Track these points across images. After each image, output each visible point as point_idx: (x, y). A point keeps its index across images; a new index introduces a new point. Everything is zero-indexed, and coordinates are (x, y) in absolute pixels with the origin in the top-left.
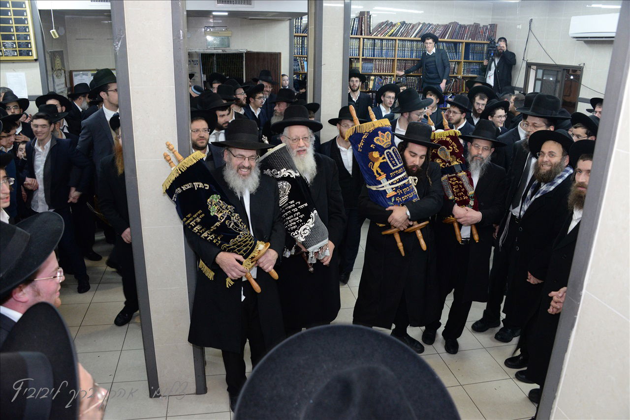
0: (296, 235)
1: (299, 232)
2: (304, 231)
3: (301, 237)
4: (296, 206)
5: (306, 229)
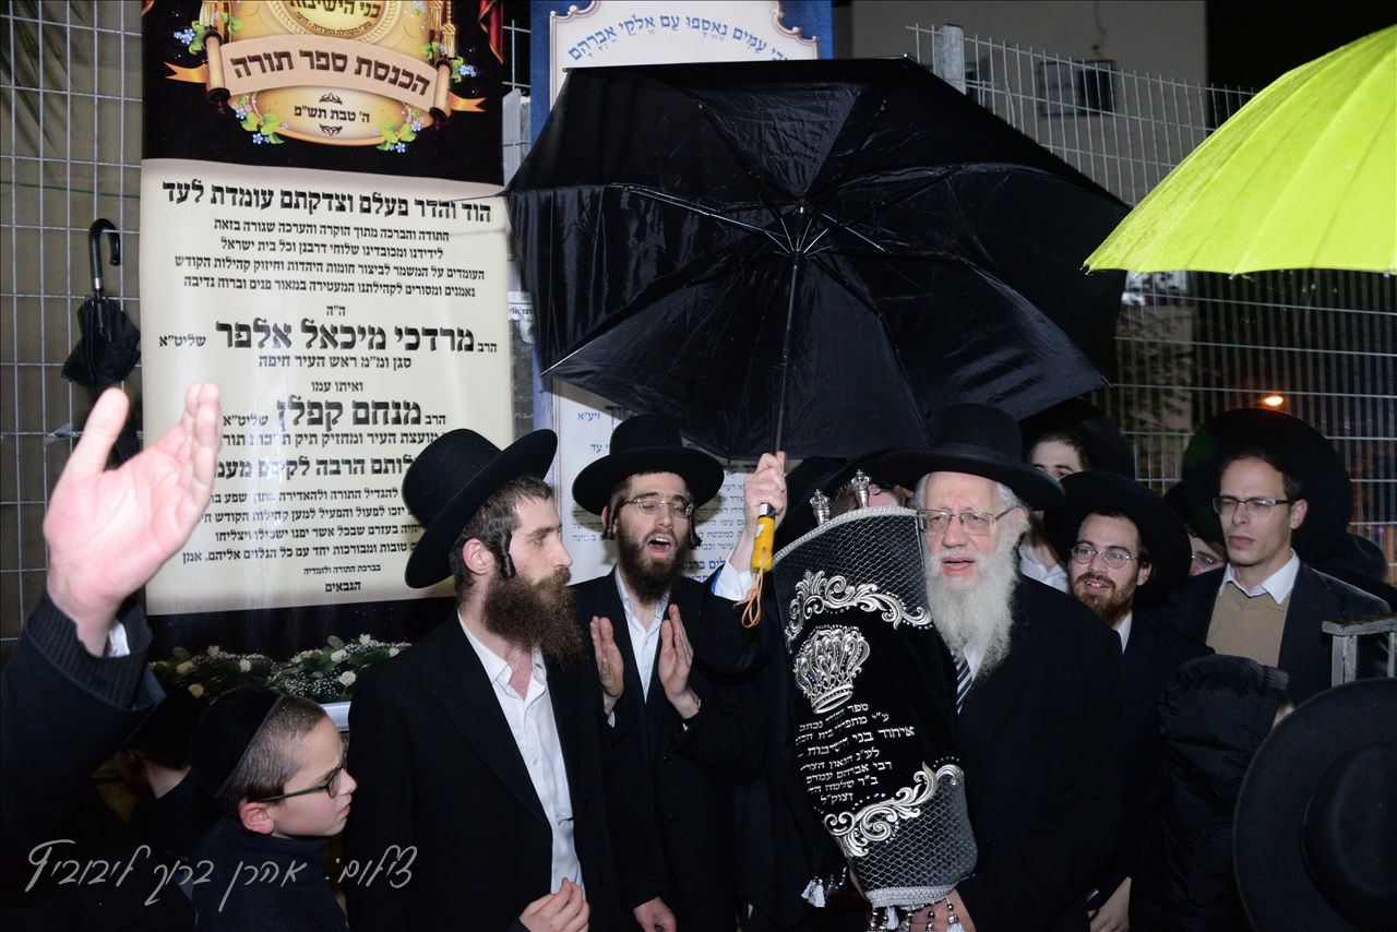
0: (839, 826)
1: (855, 819)
2: (872, 820)
3: (857, 839)
4: (873, 726)
5: (885, 820)
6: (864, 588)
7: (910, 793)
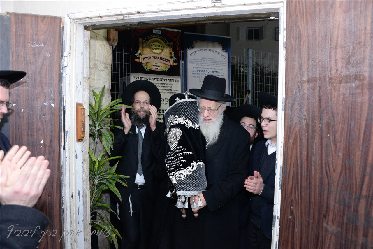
0: (171, 175)
1: (175, 174)
2: (180, 174)
3: (175, 179)
4: (182, 152)
5: (183, 174)
6: (182, 118)
7: (190, 168)
